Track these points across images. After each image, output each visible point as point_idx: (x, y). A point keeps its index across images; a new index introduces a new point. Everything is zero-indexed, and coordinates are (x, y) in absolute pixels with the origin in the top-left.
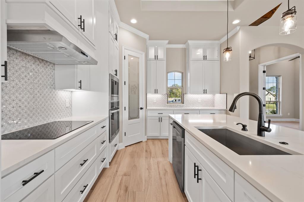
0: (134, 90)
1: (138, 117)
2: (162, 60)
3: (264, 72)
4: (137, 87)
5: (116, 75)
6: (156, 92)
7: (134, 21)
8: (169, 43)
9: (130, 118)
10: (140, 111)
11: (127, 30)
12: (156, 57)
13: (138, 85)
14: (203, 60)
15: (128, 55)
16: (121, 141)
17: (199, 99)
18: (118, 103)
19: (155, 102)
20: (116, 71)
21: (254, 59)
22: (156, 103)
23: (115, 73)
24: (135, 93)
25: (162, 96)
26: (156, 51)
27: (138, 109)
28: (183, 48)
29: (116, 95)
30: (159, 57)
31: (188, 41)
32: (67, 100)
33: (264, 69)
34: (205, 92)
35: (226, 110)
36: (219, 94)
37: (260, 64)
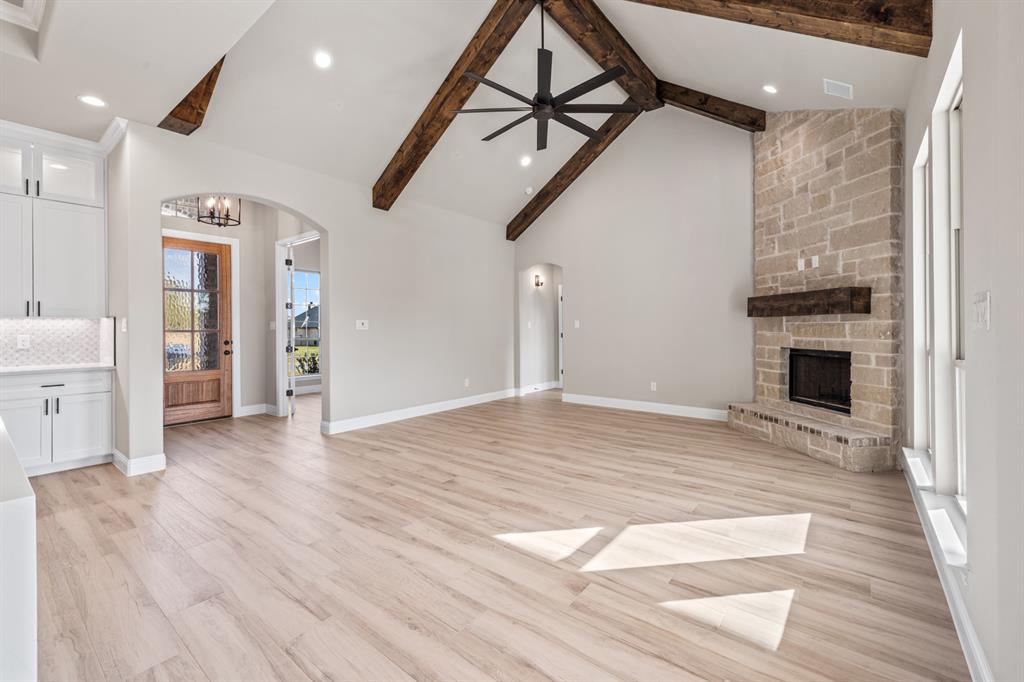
3: (288, 263)
17: (20, 337)
33: (289, 255)
34: (33, 309)
35: (115, 370)
36: (105, 319)
37: (279, 242)
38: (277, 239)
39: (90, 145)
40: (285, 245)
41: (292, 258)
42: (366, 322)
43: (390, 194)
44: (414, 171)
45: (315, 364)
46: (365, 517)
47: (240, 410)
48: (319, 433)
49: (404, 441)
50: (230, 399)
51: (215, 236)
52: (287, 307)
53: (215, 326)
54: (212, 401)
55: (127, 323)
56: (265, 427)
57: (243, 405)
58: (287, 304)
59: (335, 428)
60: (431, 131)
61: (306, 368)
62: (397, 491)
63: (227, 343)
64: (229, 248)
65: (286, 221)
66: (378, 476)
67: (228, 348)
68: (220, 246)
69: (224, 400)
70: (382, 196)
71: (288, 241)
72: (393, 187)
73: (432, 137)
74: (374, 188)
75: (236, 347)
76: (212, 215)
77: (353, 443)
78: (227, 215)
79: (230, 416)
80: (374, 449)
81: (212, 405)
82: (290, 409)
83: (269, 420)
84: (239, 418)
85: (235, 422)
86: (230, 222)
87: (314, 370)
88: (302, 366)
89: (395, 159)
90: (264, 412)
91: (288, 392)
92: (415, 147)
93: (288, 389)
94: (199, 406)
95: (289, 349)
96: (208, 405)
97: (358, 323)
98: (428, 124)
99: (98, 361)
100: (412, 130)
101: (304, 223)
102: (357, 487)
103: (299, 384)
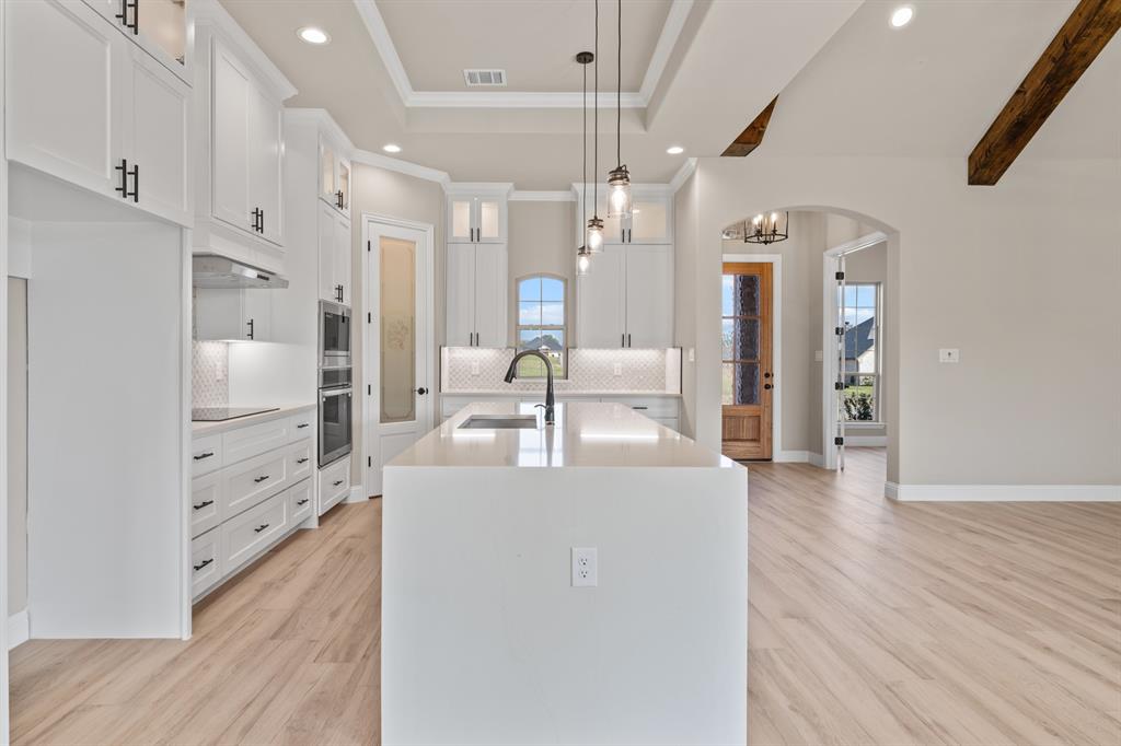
0: (398, 338)
1: (410, 416)
2: (491, 242)
3: (839, 276)
4: (409, 327)
5: (340, 299)
6: (474, 341)
7: (392, 148)
8: (518, 187)
9: (385, 418)
10: (419, 398)
11: (378, 168)
12: (475, 235)
13: (413, 320)
14: (621, 242)
15: (381, 237)
16: (355, 479)
17: (616, 365)
18: (349, 372)
19: (478, 373)
20: (340, 289)
21: (787, 237)
22: (478, 376)
23: (335, 293)
24: (401, 345)
25: (497, 355)
26: (476, 215)
27: (413, 391)
28: (565, 203)
29: (344, 353)
30: (484, 234)
31: (574, 184)
32: (219, 364)
33: (840, 267)
34: (626, 342)
35: (682, 398)
36: (672, 349)
37: (828, 252)
38: (826, 249)
39: (663, 187)
40: (835, 255)
41: (843, 270)
42: (955, 352)
43: (998, 160)
44: (1045, 117)
45: (866, 407)
46: (967, 604)
47: (780, 455)
48: (882, 496)
49: (1021, 529)
50: (770, 440)
51: (757, 255)
52: (837, 333)
53: (754, 356)
54: (752, 440)
55: (695, 353)
56: (813, 478)
57: (783, 449)
58: (837, 329)
59: (906, 493)
60: (1081, 47)
61: (854, 412)
62: (1013, 587)
63: (767, 375)
64: (770, 266)
65: (839, 227)
66: (980, 564)
67: (768, 381)
68: (761, 265)
69: (764, 440)
70: (985, 166)
71: (838, 249)
72: (1004, 150)
73: (1084, 54)
74: (970, 158)
75: (777, 381)
76: (759, 233)
77: (936, 516)
78: (774, 231)
79: (770, 460)
80: (970, 530)
81: (753, 444)
82: (839, 463)
83: (815, 471)
84: (780, 464)
85: (776, 467)
86: (777, 238)
87: (865, 416)
88: (849, 411)
89: (1010, 107)
90: (806, 460)
91: (837, 439)
92: (1049, 79)
93: (836, 436)
94: (740, 444)
95: (838, 386)
96: (748, 444)
97: (943, 353)
98: (1078, 36)
99: (664, 389)
100: (1045, 54)
101: (863, 223)
102: (948, 568)
103: (849, 432)
